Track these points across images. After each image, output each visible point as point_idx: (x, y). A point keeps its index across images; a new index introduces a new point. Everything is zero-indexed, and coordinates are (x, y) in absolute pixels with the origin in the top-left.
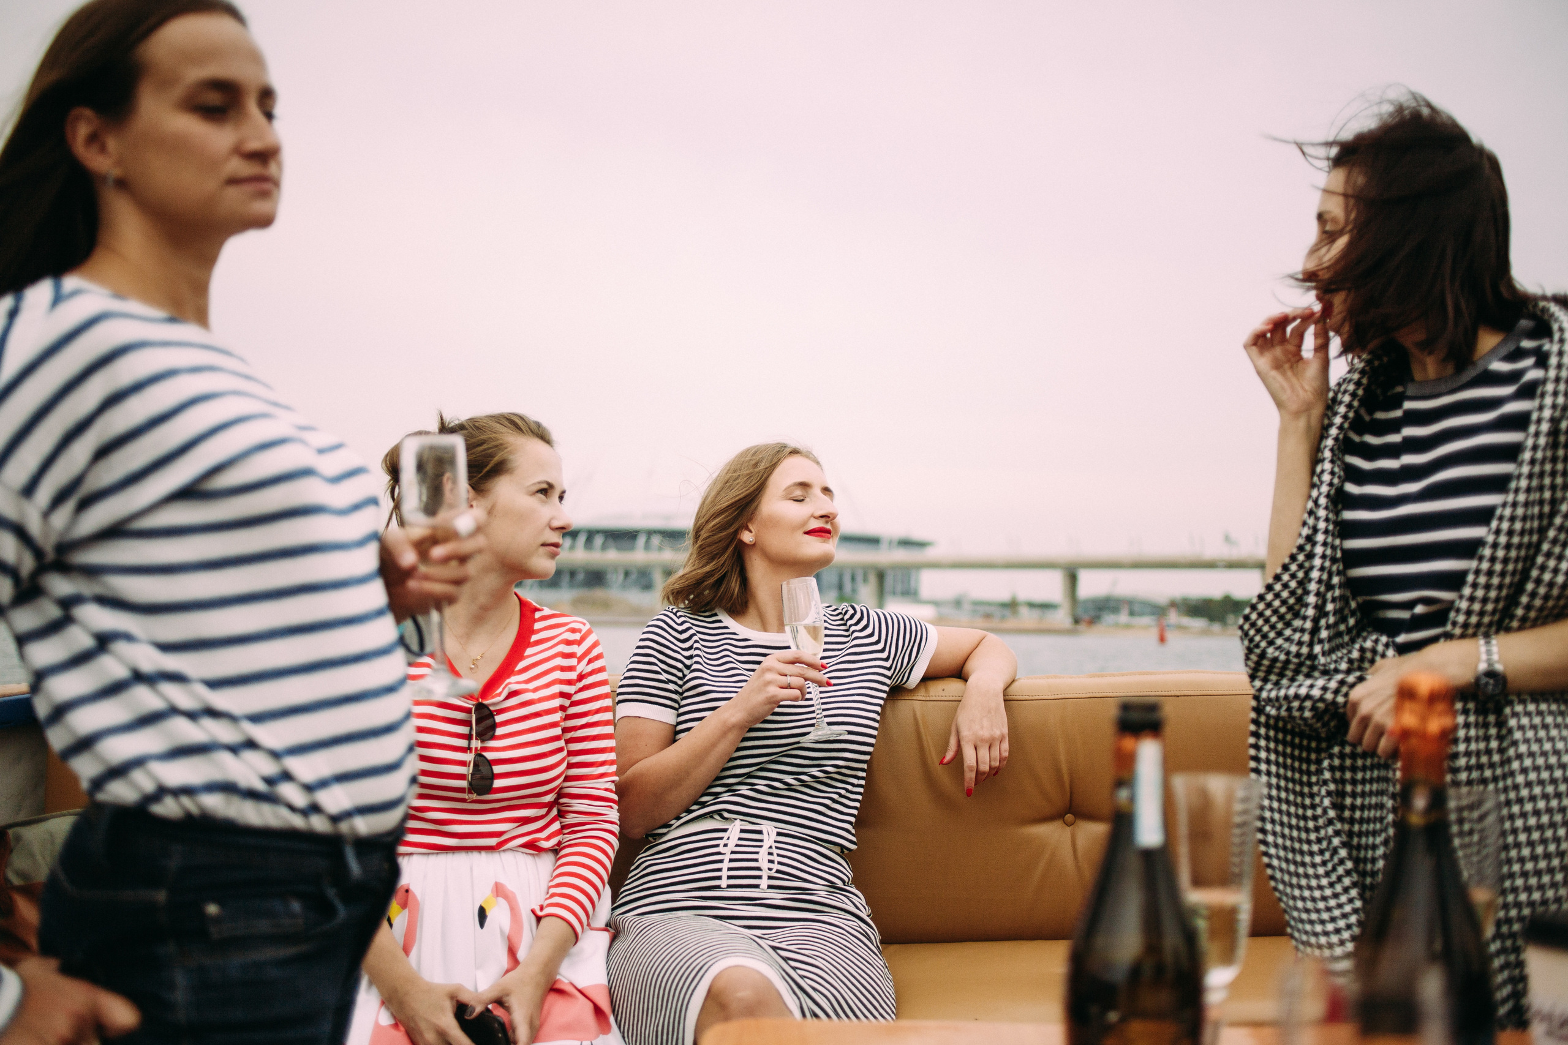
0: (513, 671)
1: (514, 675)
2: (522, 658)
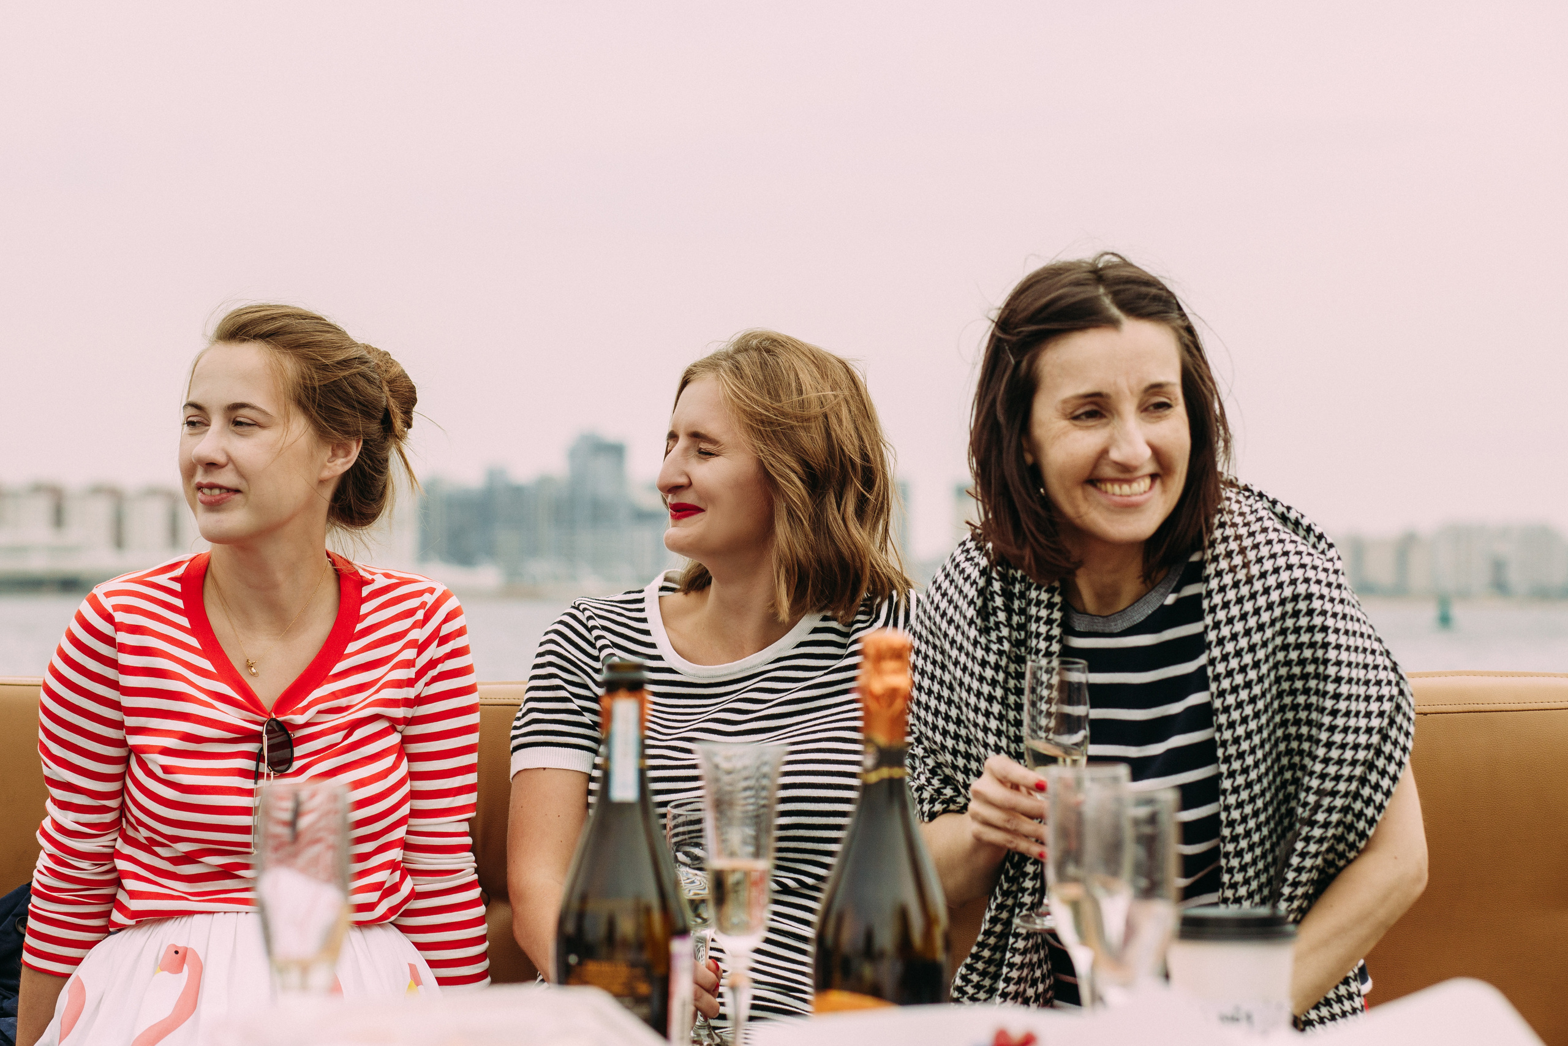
0: (326, 675)
1: (329, 682)
2: (340, 656)
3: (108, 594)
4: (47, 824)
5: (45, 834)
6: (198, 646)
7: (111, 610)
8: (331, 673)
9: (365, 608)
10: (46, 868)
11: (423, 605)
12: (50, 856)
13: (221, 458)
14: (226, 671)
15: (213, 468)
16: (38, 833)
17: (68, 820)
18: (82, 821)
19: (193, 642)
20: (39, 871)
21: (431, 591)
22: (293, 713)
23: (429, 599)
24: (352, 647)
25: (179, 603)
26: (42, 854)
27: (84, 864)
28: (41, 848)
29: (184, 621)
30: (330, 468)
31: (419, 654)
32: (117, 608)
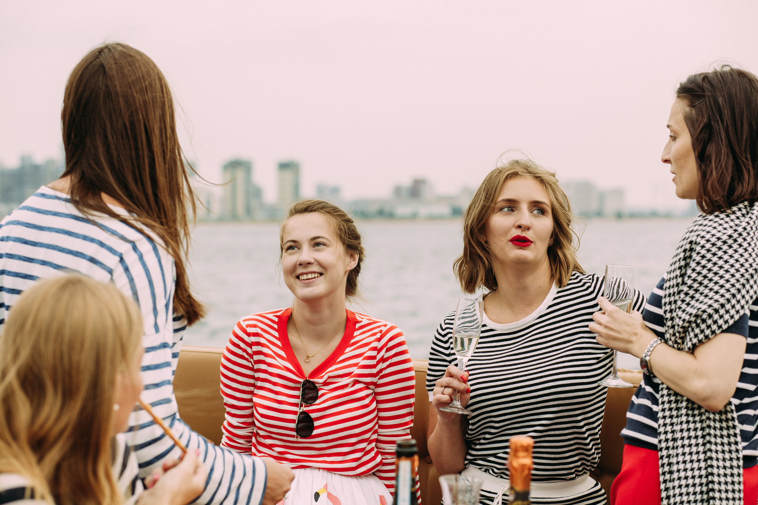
3: (244, 321)
4: (225, 423)
5: (225, 428)
6: (281, 345)
7: (245, 328)
8: (337, 361)
9: (356, 333)
10: (226, 443)
11: (381, 331)
12: (227, 437)
13: (312, 261)
14: (291, 357)
15: (309, 265)
16: (222, 427)
17: (235, 421)
18: (240, 422)
19: (279, 343)
20: (223, 444)
21: (385, 326)
22: (318, 378)
23: (384, 329)
24: (348, 350)
25: (276, 326)
26: (224, 436)
27: (241, 441)
28: (223, 434)
29: (276, 334)
30: (350, 266)
31: (378, 353)
32: (248, 326)
